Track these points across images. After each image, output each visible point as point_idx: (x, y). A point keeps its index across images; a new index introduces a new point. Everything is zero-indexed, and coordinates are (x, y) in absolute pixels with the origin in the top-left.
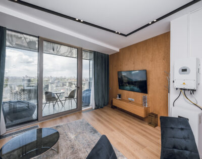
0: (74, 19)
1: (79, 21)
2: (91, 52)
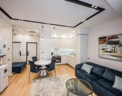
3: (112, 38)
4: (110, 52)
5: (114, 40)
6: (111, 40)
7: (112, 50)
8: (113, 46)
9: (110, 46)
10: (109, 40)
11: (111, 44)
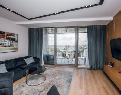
0: (54, 14)
1: (57, 13)
2: (85, 27)
3: (10, 35)
4: (9, 46)
5: (12, 37)
6: (10, 36)
7: (10, 45)
8: (11, 41)
9: (9, 41)
10: (8, 36)
11: (10, 40)
